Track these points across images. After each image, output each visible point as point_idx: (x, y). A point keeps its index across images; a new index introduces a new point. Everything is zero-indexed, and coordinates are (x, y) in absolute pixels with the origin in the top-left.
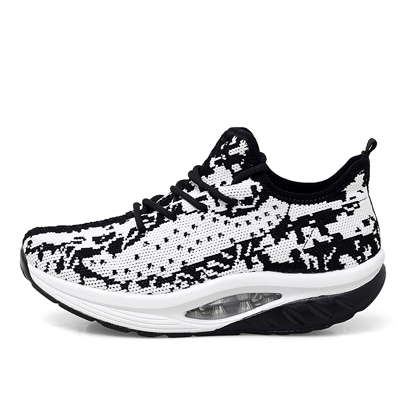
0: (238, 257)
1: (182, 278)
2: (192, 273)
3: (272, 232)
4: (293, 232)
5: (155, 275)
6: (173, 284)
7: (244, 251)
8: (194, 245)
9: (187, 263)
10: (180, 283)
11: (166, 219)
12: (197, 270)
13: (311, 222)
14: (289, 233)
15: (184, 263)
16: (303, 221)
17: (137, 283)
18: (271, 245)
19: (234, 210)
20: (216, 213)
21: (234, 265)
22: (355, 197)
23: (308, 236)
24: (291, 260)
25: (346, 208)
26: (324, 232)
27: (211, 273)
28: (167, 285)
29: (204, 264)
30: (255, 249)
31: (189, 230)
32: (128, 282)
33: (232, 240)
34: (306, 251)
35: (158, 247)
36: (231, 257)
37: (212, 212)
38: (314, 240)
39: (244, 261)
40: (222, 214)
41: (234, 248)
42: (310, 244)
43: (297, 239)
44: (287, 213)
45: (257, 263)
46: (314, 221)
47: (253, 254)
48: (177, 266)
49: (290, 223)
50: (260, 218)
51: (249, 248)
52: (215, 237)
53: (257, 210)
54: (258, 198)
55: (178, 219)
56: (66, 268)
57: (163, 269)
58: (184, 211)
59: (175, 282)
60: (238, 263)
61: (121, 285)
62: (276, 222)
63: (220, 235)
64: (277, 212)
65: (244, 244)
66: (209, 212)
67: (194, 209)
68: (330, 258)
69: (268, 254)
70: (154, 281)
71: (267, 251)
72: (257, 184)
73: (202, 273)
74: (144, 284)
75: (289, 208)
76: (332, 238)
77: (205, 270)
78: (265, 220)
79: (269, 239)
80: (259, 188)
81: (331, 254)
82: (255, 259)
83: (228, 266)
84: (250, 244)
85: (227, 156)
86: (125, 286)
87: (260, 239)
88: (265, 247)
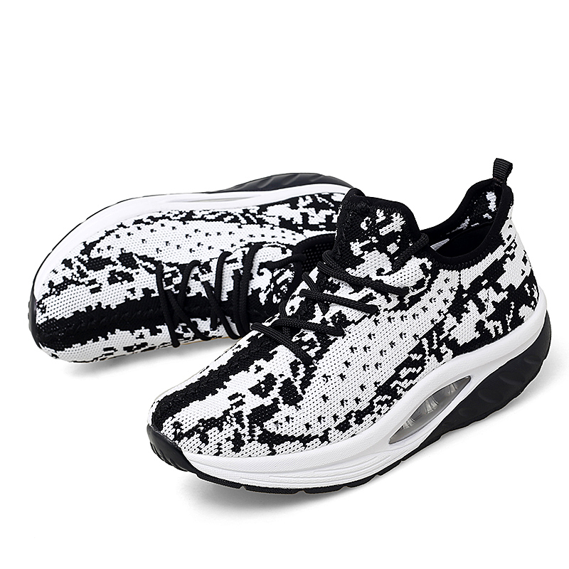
0: (427, 353)
1: (380, 403)
2: (388, 392)
3: (451, 310)
4: (470, 302)
5: (352, 412)
6: (374, 413)
7: (431, 344)
8: (379, 359)
9: (379, 383)
10: (381, 410)
11: (332, 338)
12: (392, 386)
13: (484, 283)
14: (468, 305)
15: (376, 384)
16: (476, 285)
17: (336, 428)
18: (455, 326)
19: (407, 301)
20: (389, 311)
21: (426, 364)
22: (510, 236)
23: (486, 300)
24: (477, 335)
25: (507, 253)
26: (498, 289)
27: (406, 384)
28: (368, 418)
29: (396, 377)
30: (441, 337)
31: (367, 342)
32: (326, 432)
33: (415, 336)
34: (489, 319)
35: (342, 377)
36: (421, 356)
37: (384, 311)
38: (493, 302)
39: (433, 355)
40: (395, 309)
41: (420, 345)
42: (491, 309)
43: (478, 309)
44: (460, 282)
45: (447, 352)
46: (486, 281)
47: (440, 344)
48: (371, 391)
49: (465, 292)
50: (435, 299)
51: (435, 338)
52: (397, 340)
53: (430, 290)
54: (430, 277)
55: (347, 333)
56: (246, 442)
57: (357, 400)
58: (351, 320)
59: (376, 410)
60: (429, 360)
61: (320, 438)
62: (451, 297)
63: (401, 335)
64: (449, 285)
65: (428, 336)
66: (381, 312)
67: (362, 314)
68: (511, 316)
69: (455, 338)
70: (354, 419)
71: (454, 334)
72: (425, 260)
73: (398, 388)
74: (344, 427)
75: (460, 275)
76: (507, 293)
77: (400, 383)
78: (440, 299)
79: (451, 320)
80: (429, 265)
81: (512, 311)
82: (444, 349)
83: (420, 368)
84: (435, 334)
85: (379, 237)
86: (324, 438)
87: (442, 323)
88: (450, 331)
